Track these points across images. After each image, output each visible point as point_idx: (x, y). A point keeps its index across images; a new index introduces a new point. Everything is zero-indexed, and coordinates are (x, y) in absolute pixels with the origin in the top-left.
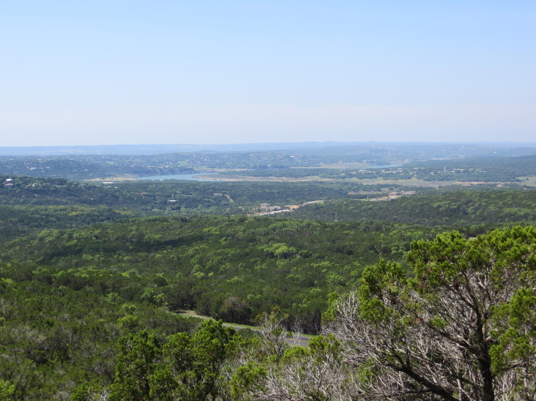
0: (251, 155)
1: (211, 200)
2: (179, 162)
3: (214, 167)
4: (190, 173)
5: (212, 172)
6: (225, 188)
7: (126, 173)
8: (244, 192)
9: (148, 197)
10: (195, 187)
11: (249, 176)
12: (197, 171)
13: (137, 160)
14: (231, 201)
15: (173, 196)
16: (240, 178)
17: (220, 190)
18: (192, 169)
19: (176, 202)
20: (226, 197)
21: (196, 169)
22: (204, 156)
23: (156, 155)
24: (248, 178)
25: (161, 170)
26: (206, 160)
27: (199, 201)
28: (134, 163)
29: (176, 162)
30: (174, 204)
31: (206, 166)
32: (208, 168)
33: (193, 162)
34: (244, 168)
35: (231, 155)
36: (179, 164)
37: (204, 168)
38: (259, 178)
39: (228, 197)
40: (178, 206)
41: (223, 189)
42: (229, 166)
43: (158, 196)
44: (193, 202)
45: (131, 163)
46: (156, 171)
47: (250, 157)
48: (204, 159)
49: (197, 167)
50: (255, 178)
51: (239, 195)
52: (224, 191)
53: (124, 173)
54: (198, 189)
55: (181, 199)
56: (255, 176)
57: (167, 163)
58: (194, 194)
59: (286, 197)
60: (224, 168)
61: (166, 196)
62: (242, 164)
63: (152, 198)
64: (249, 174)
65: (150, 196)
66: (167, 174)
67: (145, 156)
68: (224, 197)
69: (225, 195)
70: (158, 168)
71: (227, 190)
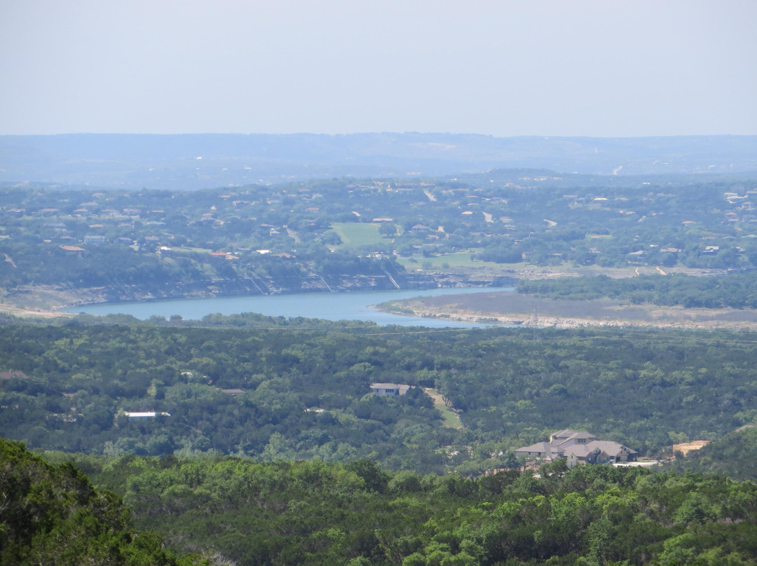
0: (731, 197)
1: (343, 417)
2: (337, 228)
3: (517, 259)
4: (382, 286)
5: (498, 283)
6: (438, 359)
7: (38, 281)
8: (528, 380)
9: (22, 395)
10: (285, 352)
11: (662, 302)
12: (417, 277)
13: (117, 215)
14: (453, 420)
15: (153, 391)
16: (614, 315)
17: (409, 368)
18: (392, 267)
19: (160, 419)
20: (429, 403)
21: (414, 265)
22: (480, 196)
23: (226, 189)
24: (657, 311)
25: (225, 269)
26: (489, 218)
27: (276, 420)
28: (94, 231)
29: (320, 226)
30: (144, 428)
31: (478, 251)
32: (481, 263)
33: (408, 227)
34: (670, 261)
35: (628, 192)
36: (336, 240)
37: (460, 260)
38: (713, 312)
39: (439, 400)
40: (162, 439)
41: (429, 365)
42: (594, 250)
43: (73, 390)
44: (243, 420)
45: (77, 230)
46: (196, 275)
47: (723, 205)
48: (478, 217)
49: (427, 254)
50: (692, 313)
51: (497, 394)
52: (423, 374)
53: (26, 281)
54: (296, 360)
55: (186, 407)
56: (693, 303)
57: (273, 231)
58: (265, 384)
59: (736, 405)
60: (568, 265)
61: (117, 393)
62: (664, 244)
63: (40, 400)
64: (665, 293)
65: (36, 390)
66: (255, 288)
67: (167, 194)
68: (417, 401)
69: (427, 390)
70: (211, 260)
71: (444, 366)
